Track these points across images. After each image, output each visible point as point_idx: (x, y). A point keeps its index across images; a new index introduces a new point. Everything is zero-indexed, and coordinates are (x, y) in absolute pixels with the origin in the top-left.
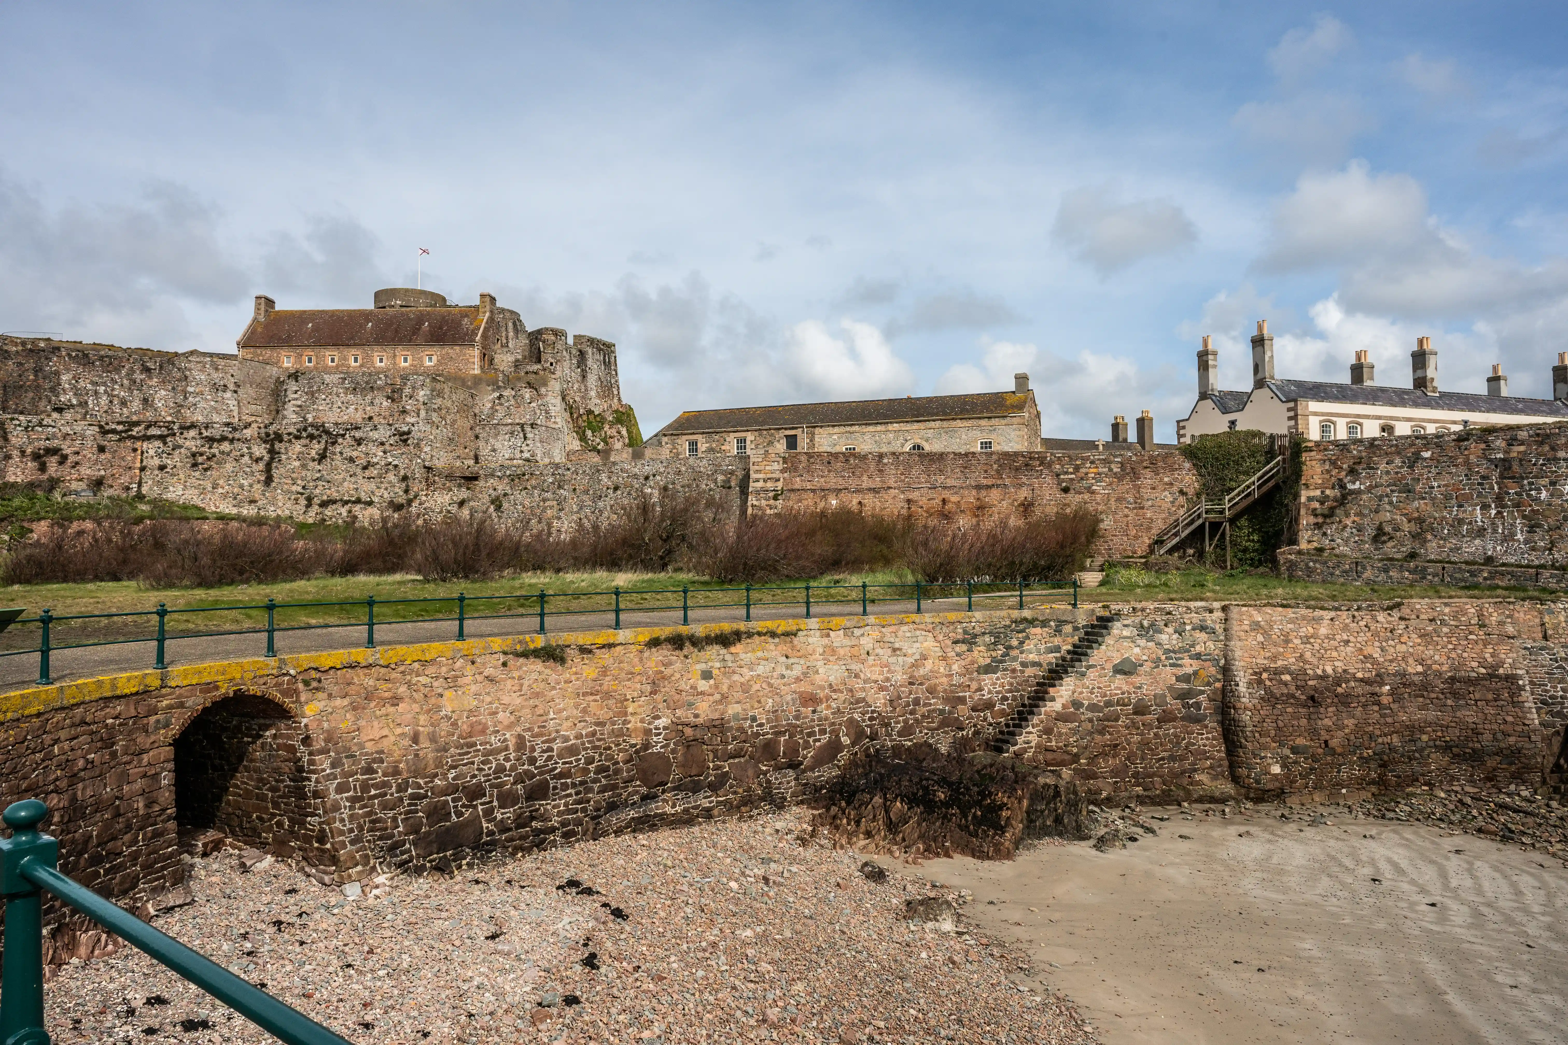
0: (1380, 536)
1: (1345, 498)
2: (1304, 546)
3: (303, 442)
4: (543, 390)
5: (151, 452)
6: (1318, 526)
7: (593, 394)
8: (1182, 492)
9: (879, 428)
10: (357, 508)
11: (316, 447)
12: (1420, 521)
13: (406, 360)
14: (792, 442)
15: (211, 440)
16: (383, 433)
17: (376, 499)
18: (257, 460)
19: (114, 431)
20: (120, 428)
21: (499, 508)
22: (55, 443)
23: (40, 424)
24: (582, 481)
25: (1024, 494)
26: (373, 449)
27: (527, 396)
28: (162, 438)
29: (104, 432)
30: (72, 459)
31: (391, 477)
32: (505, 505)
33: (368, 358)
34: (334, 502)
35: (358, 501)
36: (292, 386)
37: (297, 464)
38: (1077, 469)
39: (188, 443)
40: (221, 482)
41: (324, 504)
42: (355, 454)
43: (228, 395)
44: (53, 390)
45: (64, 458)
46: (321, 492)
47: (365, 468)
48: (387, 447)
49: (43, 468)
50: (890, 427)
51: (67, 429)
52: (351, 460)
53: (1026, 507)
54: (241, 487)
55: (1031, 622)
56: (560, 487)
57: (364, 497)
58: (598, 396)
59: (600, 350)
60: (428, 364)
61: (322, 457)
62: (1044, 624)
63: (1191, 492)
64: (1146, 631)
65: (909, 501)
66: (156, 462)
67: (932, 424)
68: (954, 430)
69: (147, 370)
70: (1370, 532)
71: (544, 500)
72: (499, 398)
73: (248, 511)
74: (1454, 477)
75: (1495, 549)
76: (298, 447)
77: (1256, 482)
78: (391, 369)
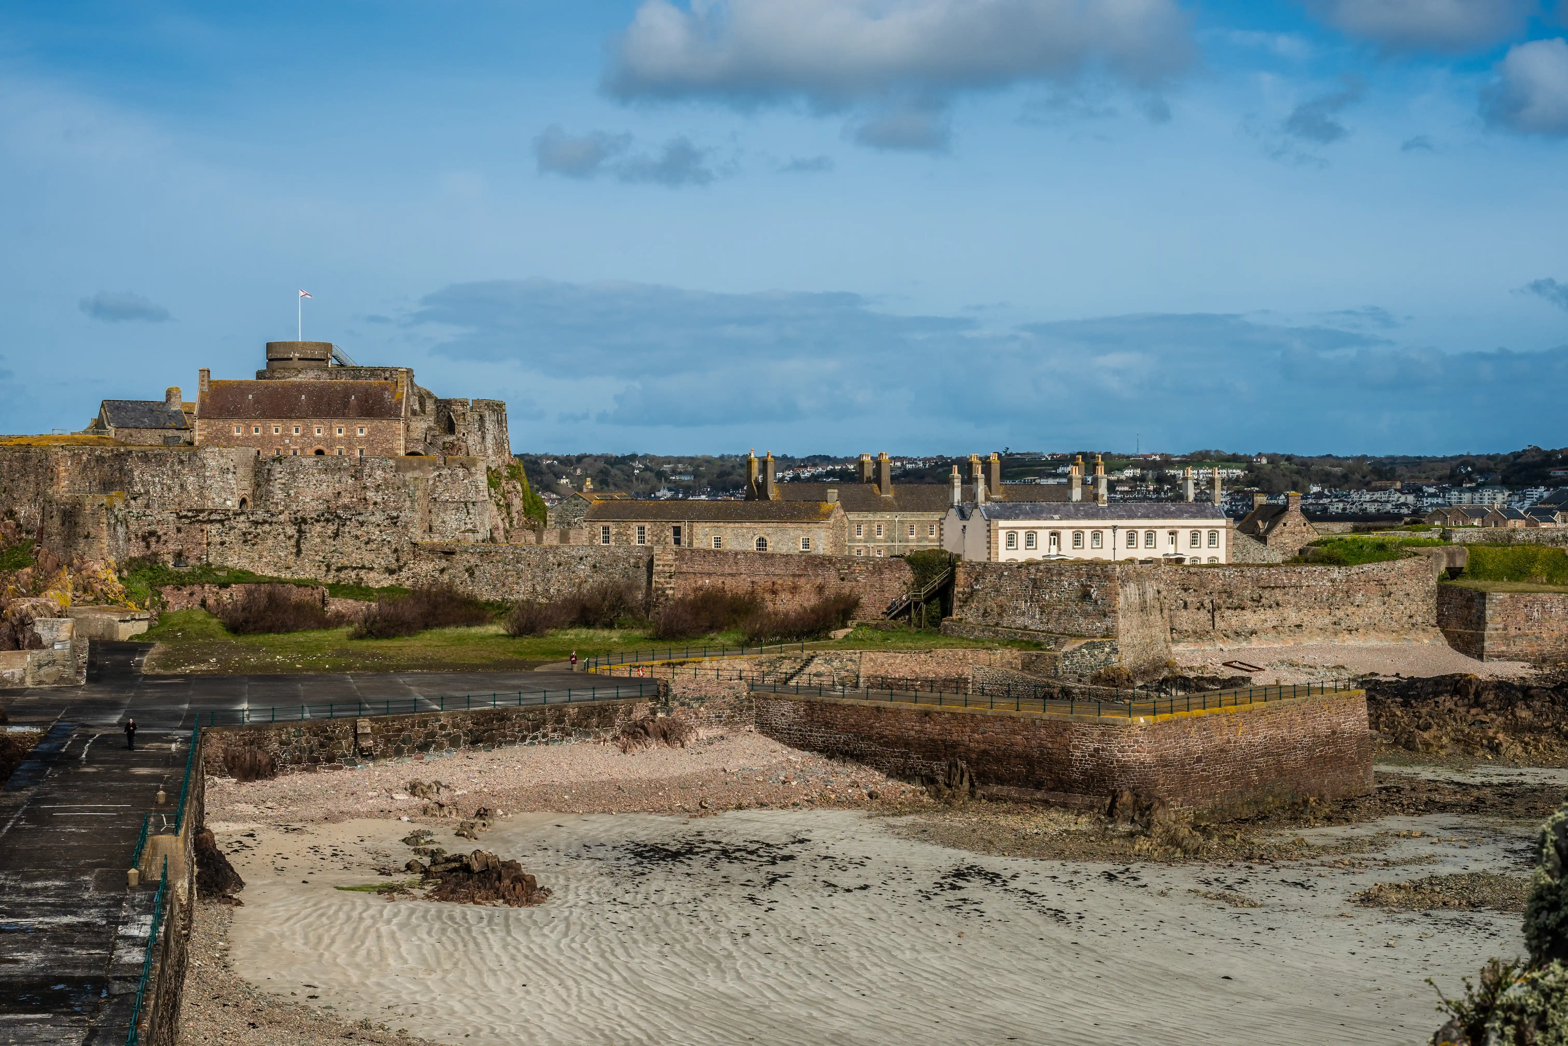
0: (985, 614)
1: (972, 593)
2: (954, 617)
3: (322, 524)
4: (473, 470)
5: (214, 532)
6: (961, 607)
7: (490, 452)
8: (905, 583)
9: (737, 525)
10: (362, 573)
11: (331, 528)
12: (1001, 607)
13: (340, 431)
14: (677, 531)
15: (256, 523)
16: (379, 517)
17: (376, 566)
18: (290, 538)
19: (186, 517)
20: (190, 514)
21: (472, 575)
22: (153, 527)
23: (144, 515)
24: (534, 559)
25: (819, 580)
26: (371, 529)
27: (461, 474)
28: (221, 521)
29: (180, 518)
30: (164, 538)
31: (386, 550)
32: (477, 573)
33: (308, 428)
34: (346, 568)
35: (363, 567)
37: (318, 540)
38: (849, 567)
39: (239, 525)
40: (265, 553)
41: (339, 570)
42: (359, 533)
43: (230, 476)
44: (130, 483)
45: (159, 537)
46: (336, 561)
47: (367, 543)
48: (382, 528)
49: (148, 546)
50: (744, 525)
51: (159, 517)
52: (357, 537)
53: (820, 589)
54: (279, 557)
55: (785, 658)
56: (518, 562)
57: (367, 564)
58: (495, 454)
59: (494, 411)
60: (359, 434)
61: (336, 535)
62: (790, 658)
63: (909, 583)
64: (826, 661)
65: (753, 582)
66: (218, 539)
67: (771, 525)
68: (785, 529)
69: (181, 462)
70: (981, 611)
71: (506, 571)
72: (439, 476)
73: (285, 575)
74: (1016, 586)
75: (1028, 622)
76: (318, 528)
77: (937, 580)
78: (332, 442)
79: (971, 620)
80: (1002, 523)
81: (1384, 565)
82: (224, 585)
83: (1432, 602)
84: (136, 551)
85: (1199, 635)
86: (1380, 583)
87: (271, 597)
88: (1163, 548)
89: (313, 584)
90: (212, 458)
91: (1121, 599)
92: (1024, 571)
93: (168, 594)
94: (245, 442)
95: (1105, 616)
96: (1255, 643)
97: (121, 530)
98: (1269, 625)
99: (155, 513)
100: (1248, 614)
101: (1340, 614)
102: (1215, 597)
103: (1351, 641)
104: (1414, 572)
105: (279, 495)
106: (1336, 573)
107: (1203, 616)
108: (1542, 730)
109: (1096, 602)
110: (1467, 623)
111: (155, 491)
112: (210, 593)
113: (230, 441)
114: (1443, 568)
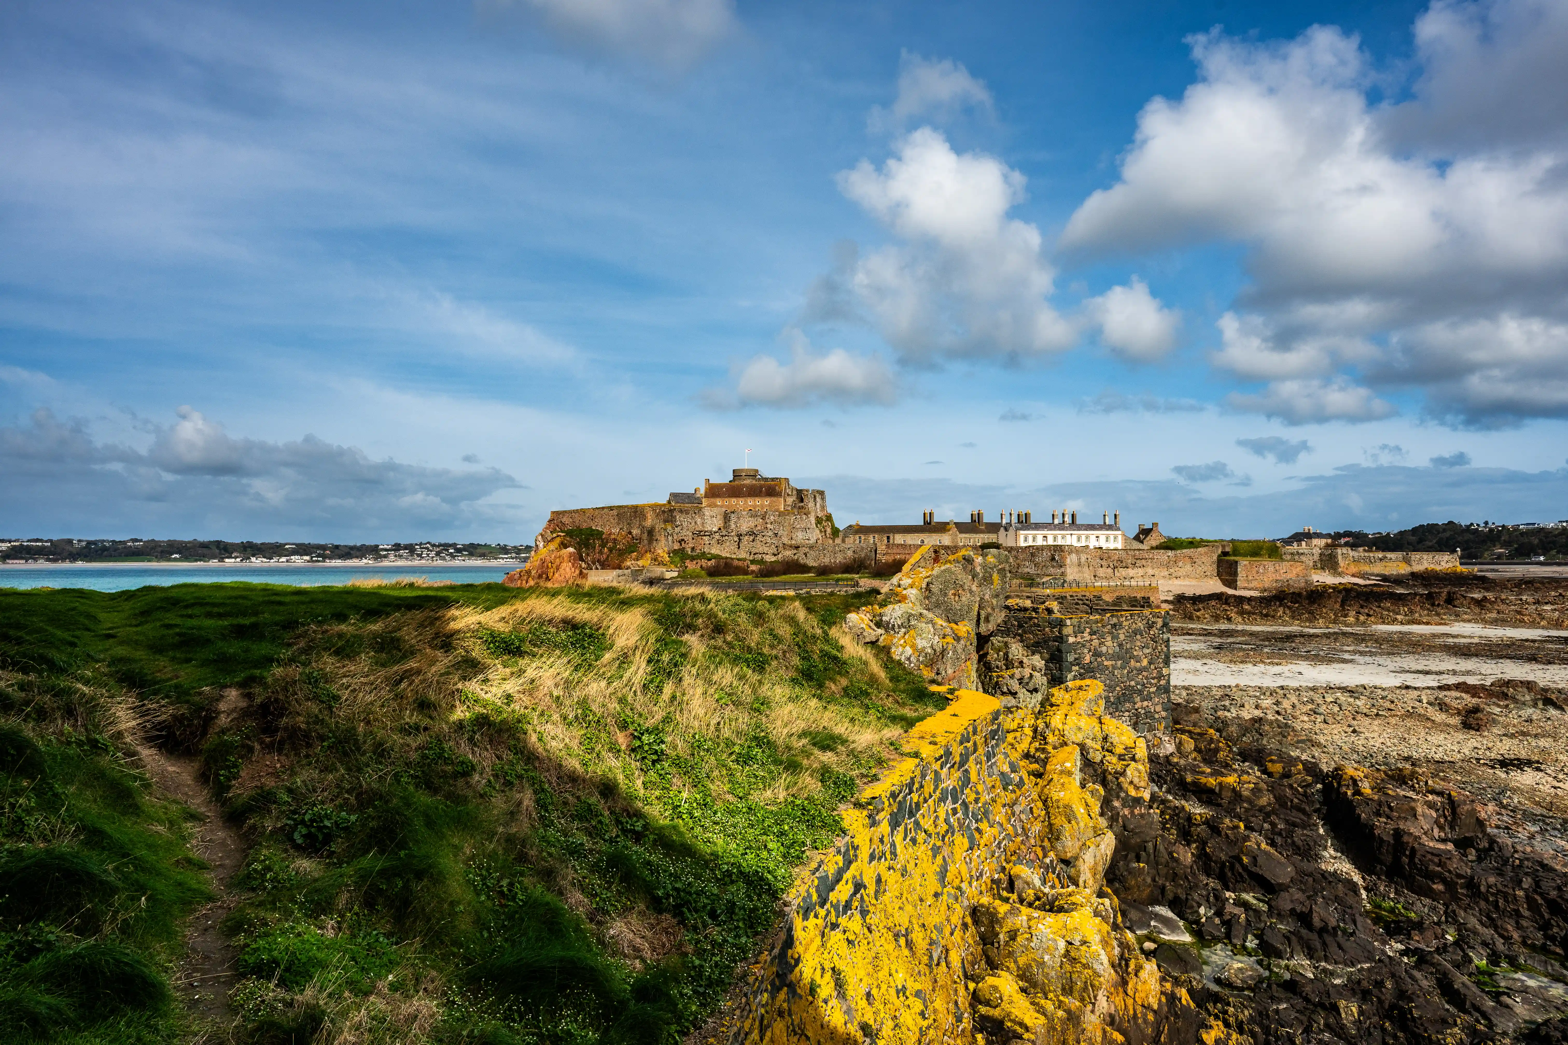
3: (748, 536)
4: (810, 517)
5: (707, 540)
7: (818, 510)
9: (912, 535)
10: (764, 556)
11: (752, 538)
12: (1018, 564)
13: (758, 502)
14: (888, 538)
15: (723, 536)
16: (770, 533)
17: (769, 553)
18: (736, 542)
19: (696, 534)
20: (698, 533)
21: (806, 556)
22: (683, 538)
23: (680, 533)
24: (830, 549)
26: (768, 538)
28: (710, 536)
29: (694, 534)
30: (687, 542)
31: (773, 546)
32: (808, 555)
33: (746, 502)
34: (757, 554)
35: (764, 553)
36: (732, 515)
37: (747, 543)
40: (726, 548)
41: (754, 554)
42: (763, 540)
43: (715, 519)
44: (675, 521)
45: (685, 542)
46: (754, 551)
47: (766, 544)
48: (772, 538)
49: (681, 545)
50: (915, 535)
52: (762, 542)
54: (731, 549)
58: (820, 511)
59: (820, 494)
60: (767, 505)
61: (754, 541)
66: (708, 542)
67: (926, 534)
68: (932, 536)
69: (695, 513)
71: (820, 554)
72: (796, 518)
73: (734, 556)
74: (1024, 556)
75: (1029, 570)
76: (747, 538)
78: (755, 506)
80: (1021, 532)
81: (1192, 550)
82: (709, 560)
83: (1215, 566)
84: (676, 546)
85: (1108, 579)
86: (1190, 557)
87: (726, 564)
88: (1093, 543)
89: (744, 560)
90: (707, 512)
91: (1069, 560)
92: (1030, 549)
93: (688, 563)
94: (721, 507)
95: (1061, 567)
96: (1133, 582)
97: (670, 538)
98: (1140, 575)
99: (684, 533)
100: (1130, 570)
101: (1172, 570)
102: (1115, 563)
103: (1177, 582)
104: (1206, 553)
105: (733, 526)
106: (1170, 553)
107: (1110, 571)
108: (1254, 614)
109: (1057, 561)
110: (1230, 575)
111: (685, 524)
112: (704, 563)
113: (716, 506)
114: (1220, 552)
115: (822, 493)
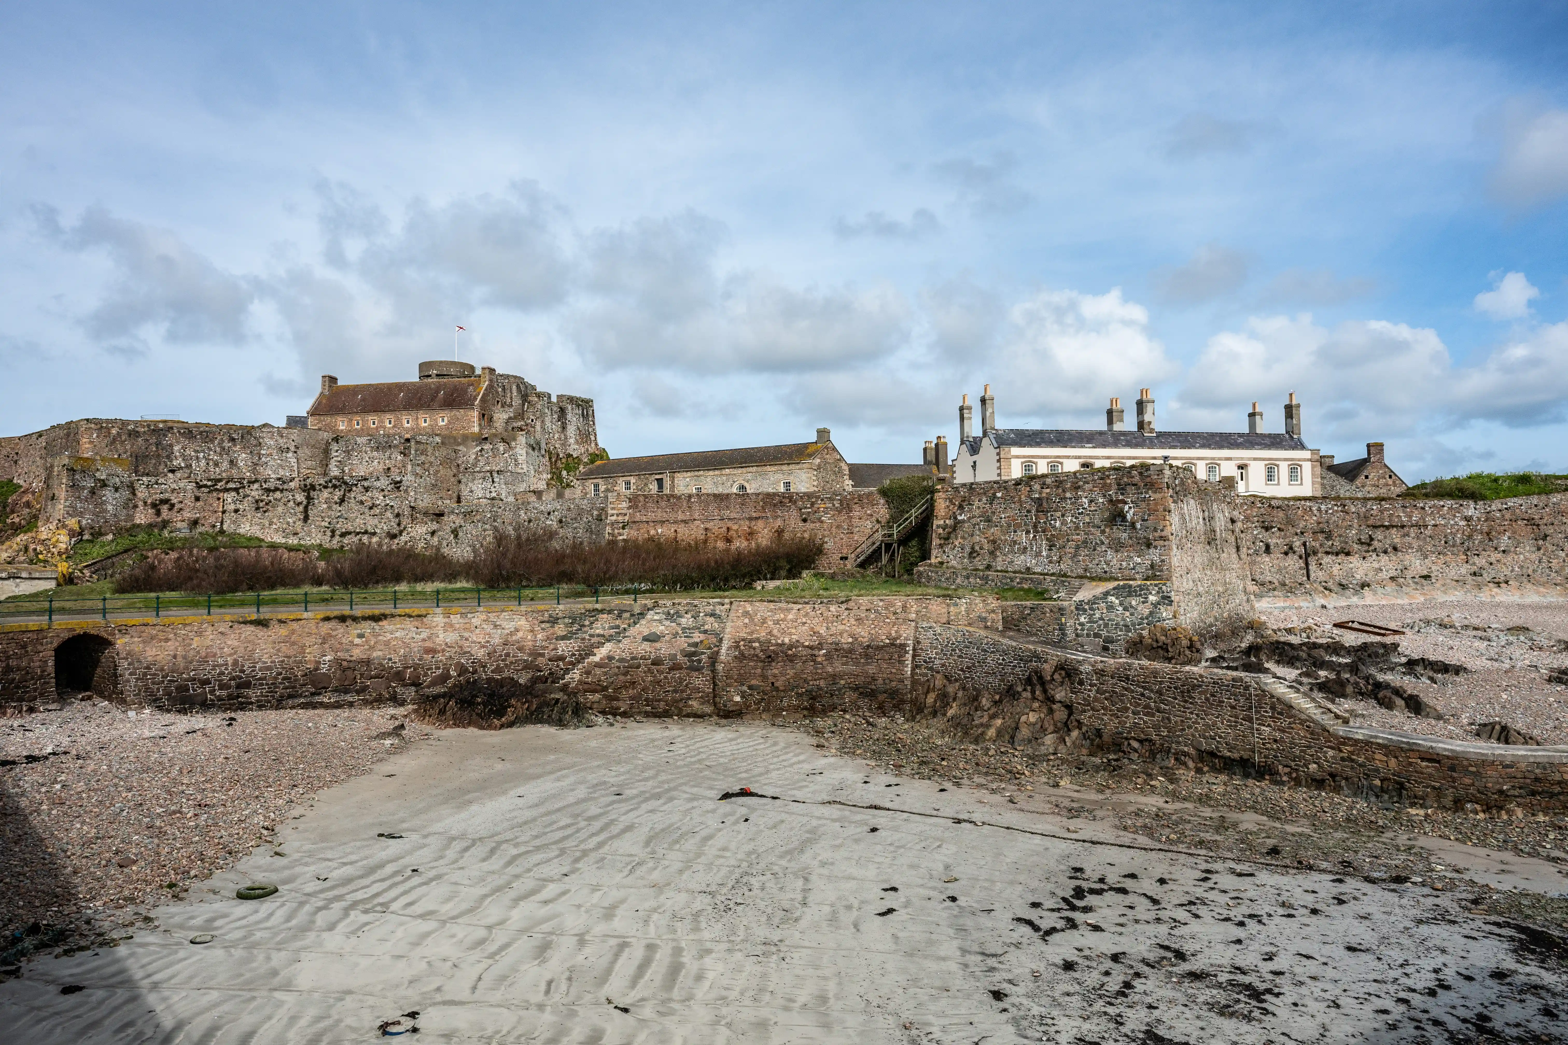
0: (973, 554)
1: (957, 525)
2: (933, 560)
3: (329, 490)
4: (513, 444)
5: (230, 500)
6: (941, 546)
7: (572, 441)
8: (878, 521)
9: (717, 472)
10: (365, 538)
11: (338, 494)
12: (994, 542)
13: (425, 421)
14: (660, 484)
15: (268, 490)
16: (383, 483)
17: (378, 531)
18: (299, 504)
19: (205, 486)
20: (209, 483)
21: (456, 536)
22: (167, 495)
23: (157, 483)
25: (779, 523)
26: (376, 494)
27: (502, 448)
28: (236, 490)
29: (199, 486)
30: (177, 506)
31: (389, 514)
32: (461, 534)
33: (398, 419)
34: (350, 533)
35: (366, 532)
36: (334, 446)
37: (325, 506)
38: (813, 504)
39: (253, 493)
40: (275, 520)
41: (343, 535)
42: (364, 498)
43: (290, 455)
44: (168, 457)
45: (173, 505)
46: (341, 527)
47: (371, 508)
48: (386, 493)
49: (158, 513)
50: (724, 472)
51: (174, 486)
52: (362, 503)
53: (780, 533)
54: (288, 523)
55: (602, 611)
56: (495, 521)
57: (370, 529)
58: (577, 442)
59: (578, 406)
60: (441, 424)
61: (342, 501)
62: (610, 612)
63: (883, 521)
65: (706, 529)
66: (232, 507)
67: (751, 469)
68: (766, 473)
69: (233, 440)
70: (968, 549)
71: (485, 530)
72: (481, 451)
74: (1013, 511)
75: (1031, 562)
76: (325, 494)
77: (914, 514)
79: (954, 563)
80: (1015, 451)
81: (1535, 500)
84: (143, 518)
85: (1288, 589)
86: (1530, 522)
89: (308, 549)
90: (270, 438)
91: (1174, 519)
92: (1024, 489)
95: (1149, 545)
96: (1369, 598)
98: (1384, 575)
100: (1354, 561)
101: (1480, 561)
102: (1308, 538)
103: (1504, 596)
105: (335, 472)
106: (1471, 509)
107: (1293, 563)
109: (1133, 525)
115: (585, 406)
